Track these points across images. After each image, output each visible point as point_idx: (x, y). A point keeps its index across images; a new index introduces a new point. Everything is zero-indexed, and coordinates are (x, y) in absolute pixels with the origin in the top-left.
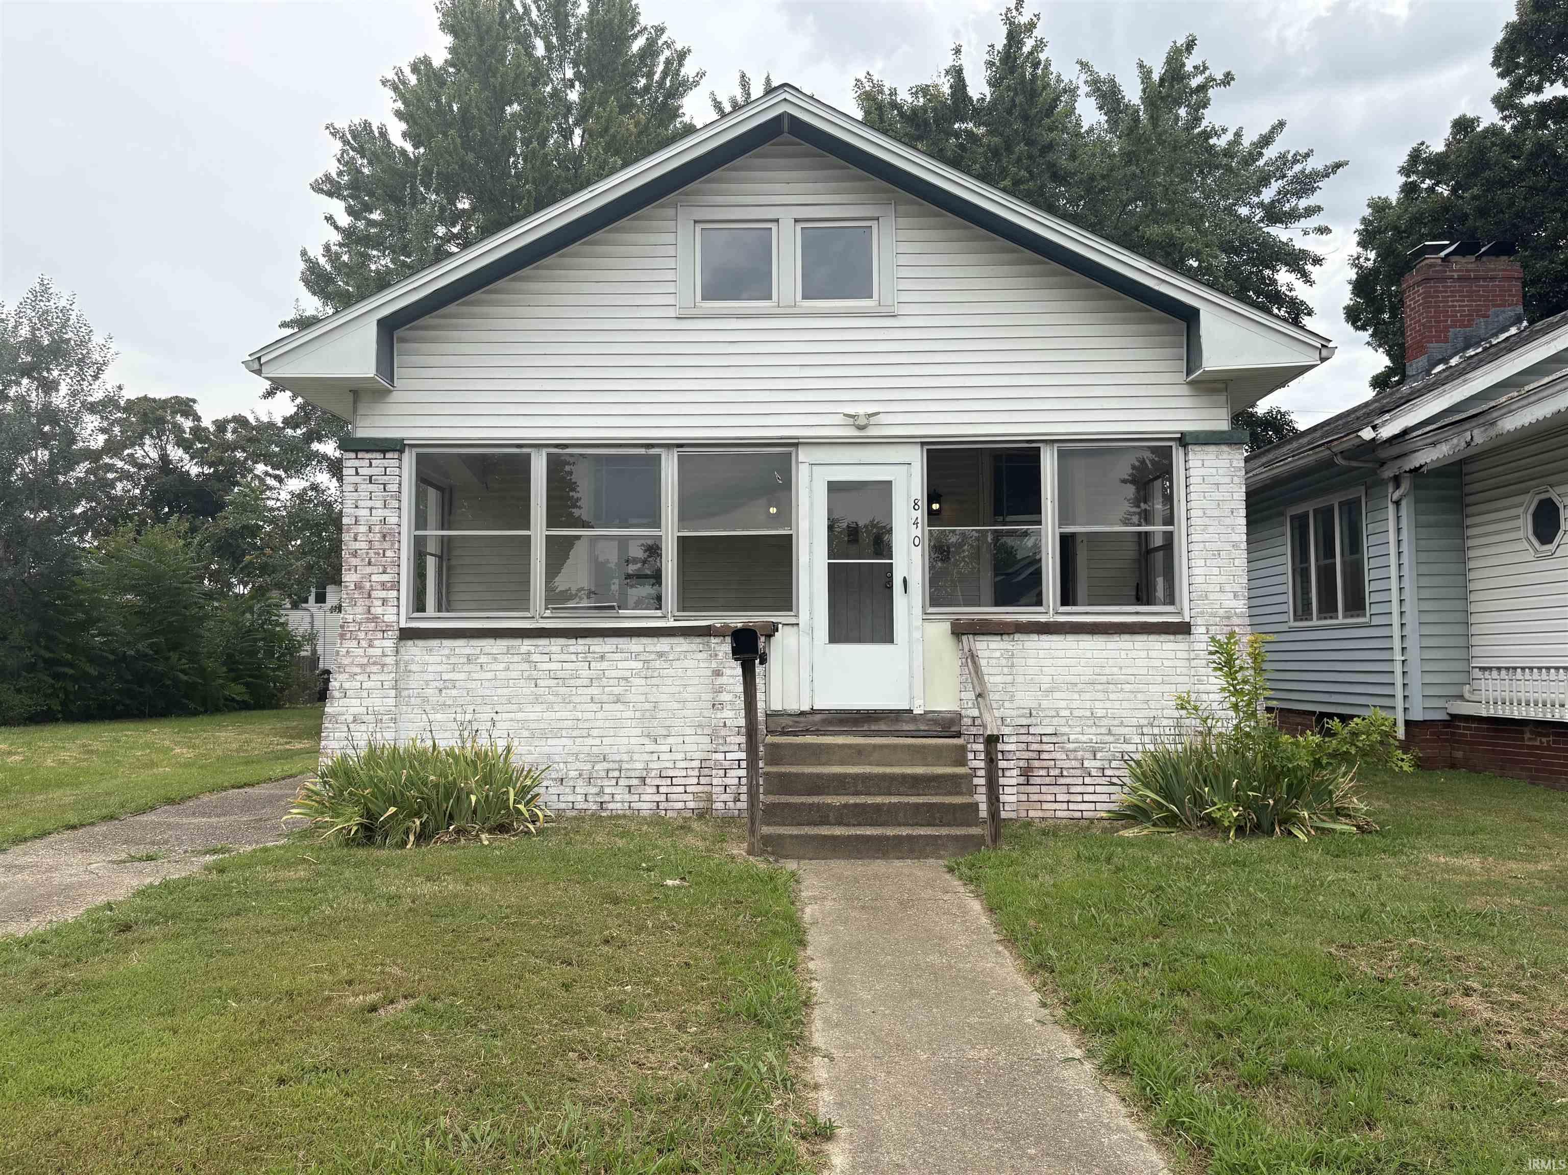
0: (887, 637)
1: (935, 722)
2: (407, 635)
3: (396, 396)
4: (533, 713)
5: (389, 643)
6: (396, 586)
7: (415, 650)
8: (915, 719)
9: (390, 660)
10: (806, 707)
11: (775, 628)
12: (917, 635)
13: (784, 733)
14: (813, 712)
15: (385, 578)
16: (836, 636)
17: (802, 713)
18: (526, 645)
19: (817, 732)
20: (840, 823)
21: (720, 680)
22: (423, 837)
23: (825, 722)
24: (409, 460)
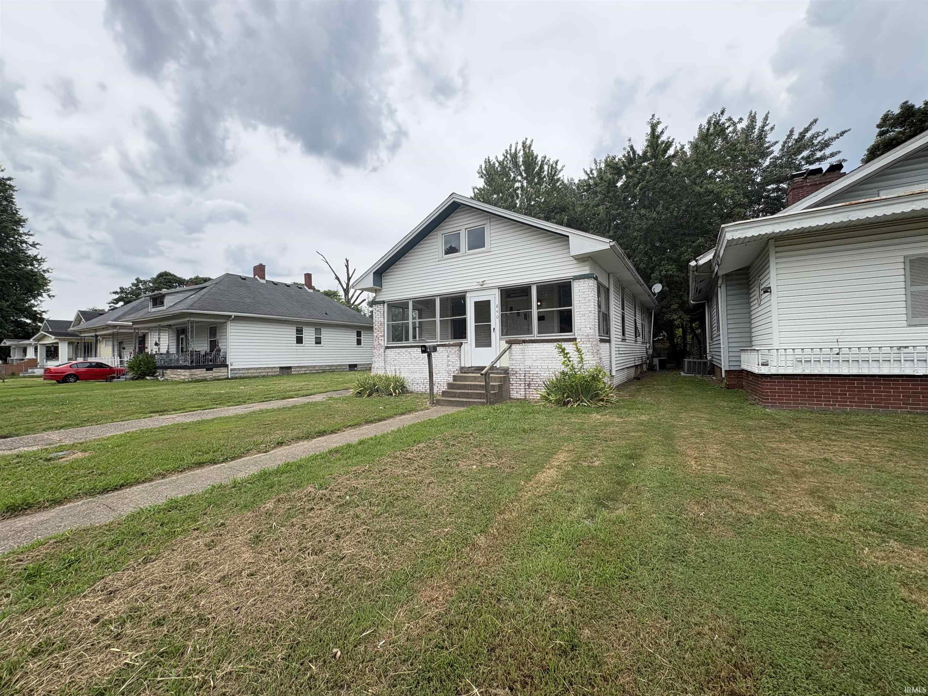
0: (489, 345)
1: (503, 370)
2: (387, 348)
3: (383, 290)
4: (411, 367)
5: (383, 350)
6: (384, 336)
7: (388, 351)
8: (497, 369)
9: (383, 354)
10: (470, 366)
11: (462, 344)
12: (498, 344)
13: (465, 373)
14: (472, 367)
15: (382, 334)
16: (477, 346)
17: (469, 367)
18: (409, 349)
19: (473, 373)
20: (459, 397)
21: (449, 358)
23: (475, 370)
24: (386, 305)
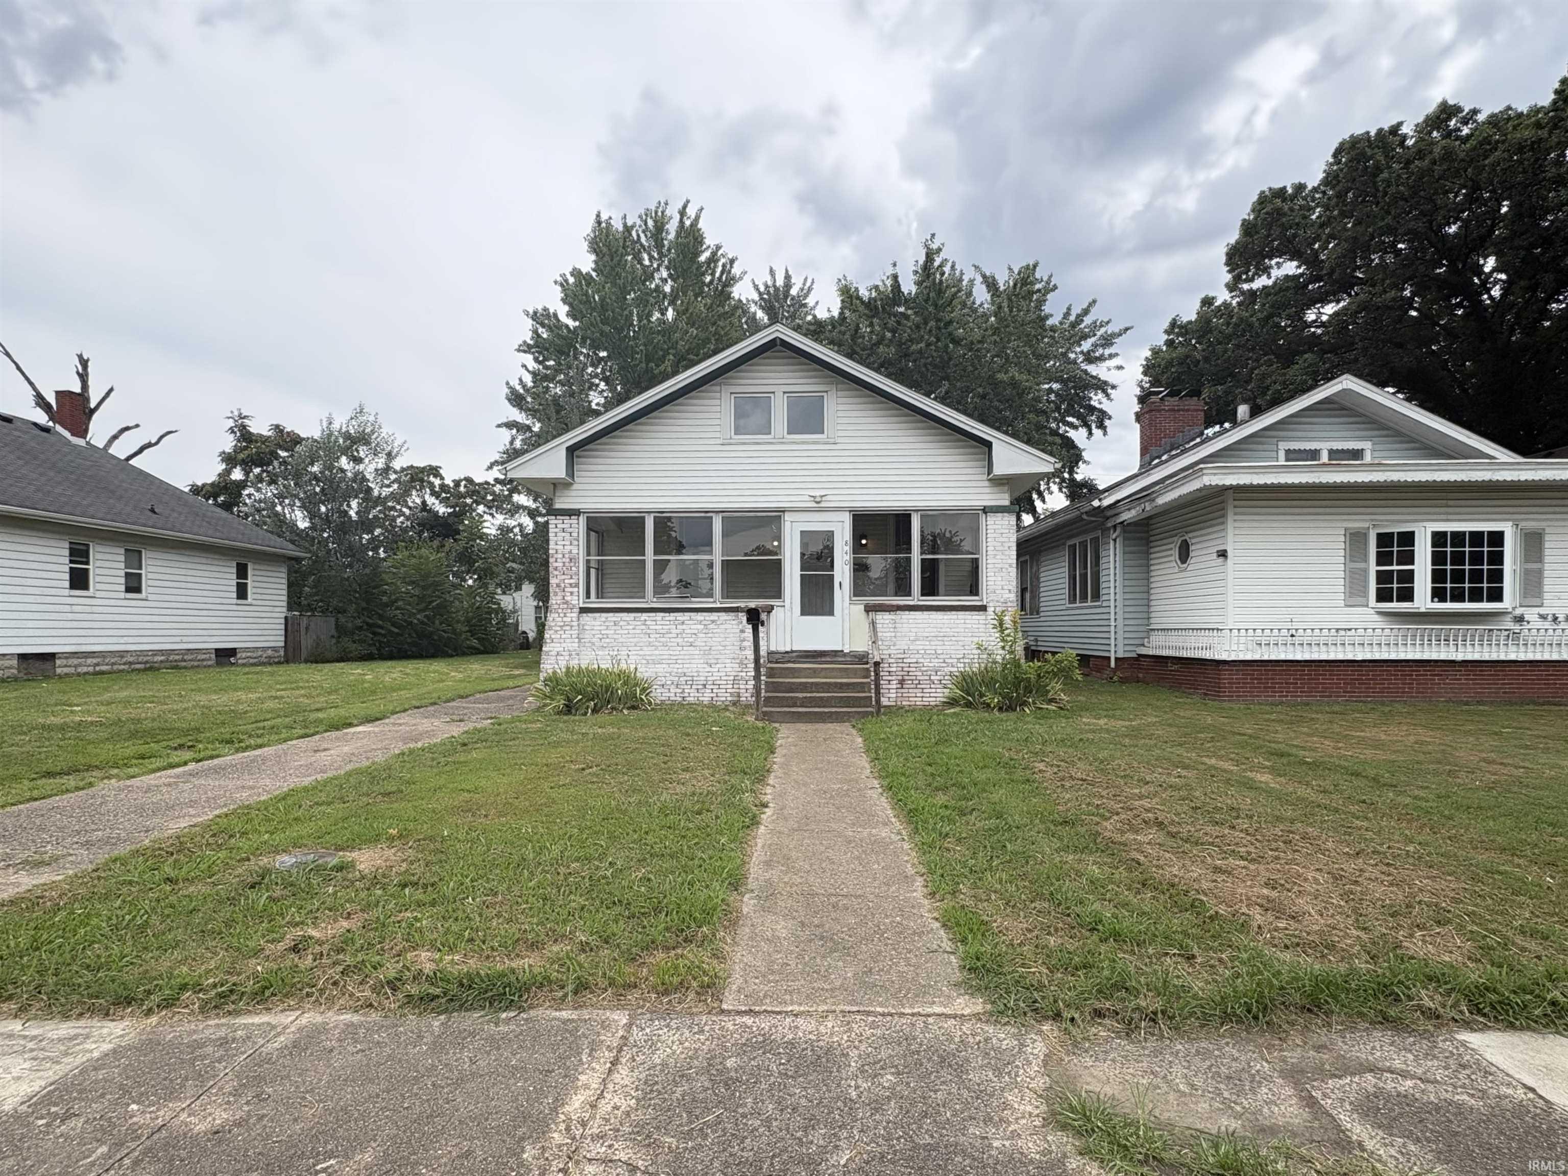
0: (831, 613)
1: (855, 656)
2: (583, 610)
3: (575, 487)
4: (647, 651)
5: (575, 615)
6: (577, 585)
7: (587, 618)
8: (845, 655)
9: (575, 624)
10: (788, 649)
11: (772, 607)
12: (846, 611)
13: (777, 663)
14: (792, 652)
15: (572, 581)
16: (804, 612)
17: (787, 652)
18: (644, 616)
19: (794, 662)
20: (801, 706)
21: (743, 635)
22: (595, 711)
23: (797, 657)
24: (582, 519)
